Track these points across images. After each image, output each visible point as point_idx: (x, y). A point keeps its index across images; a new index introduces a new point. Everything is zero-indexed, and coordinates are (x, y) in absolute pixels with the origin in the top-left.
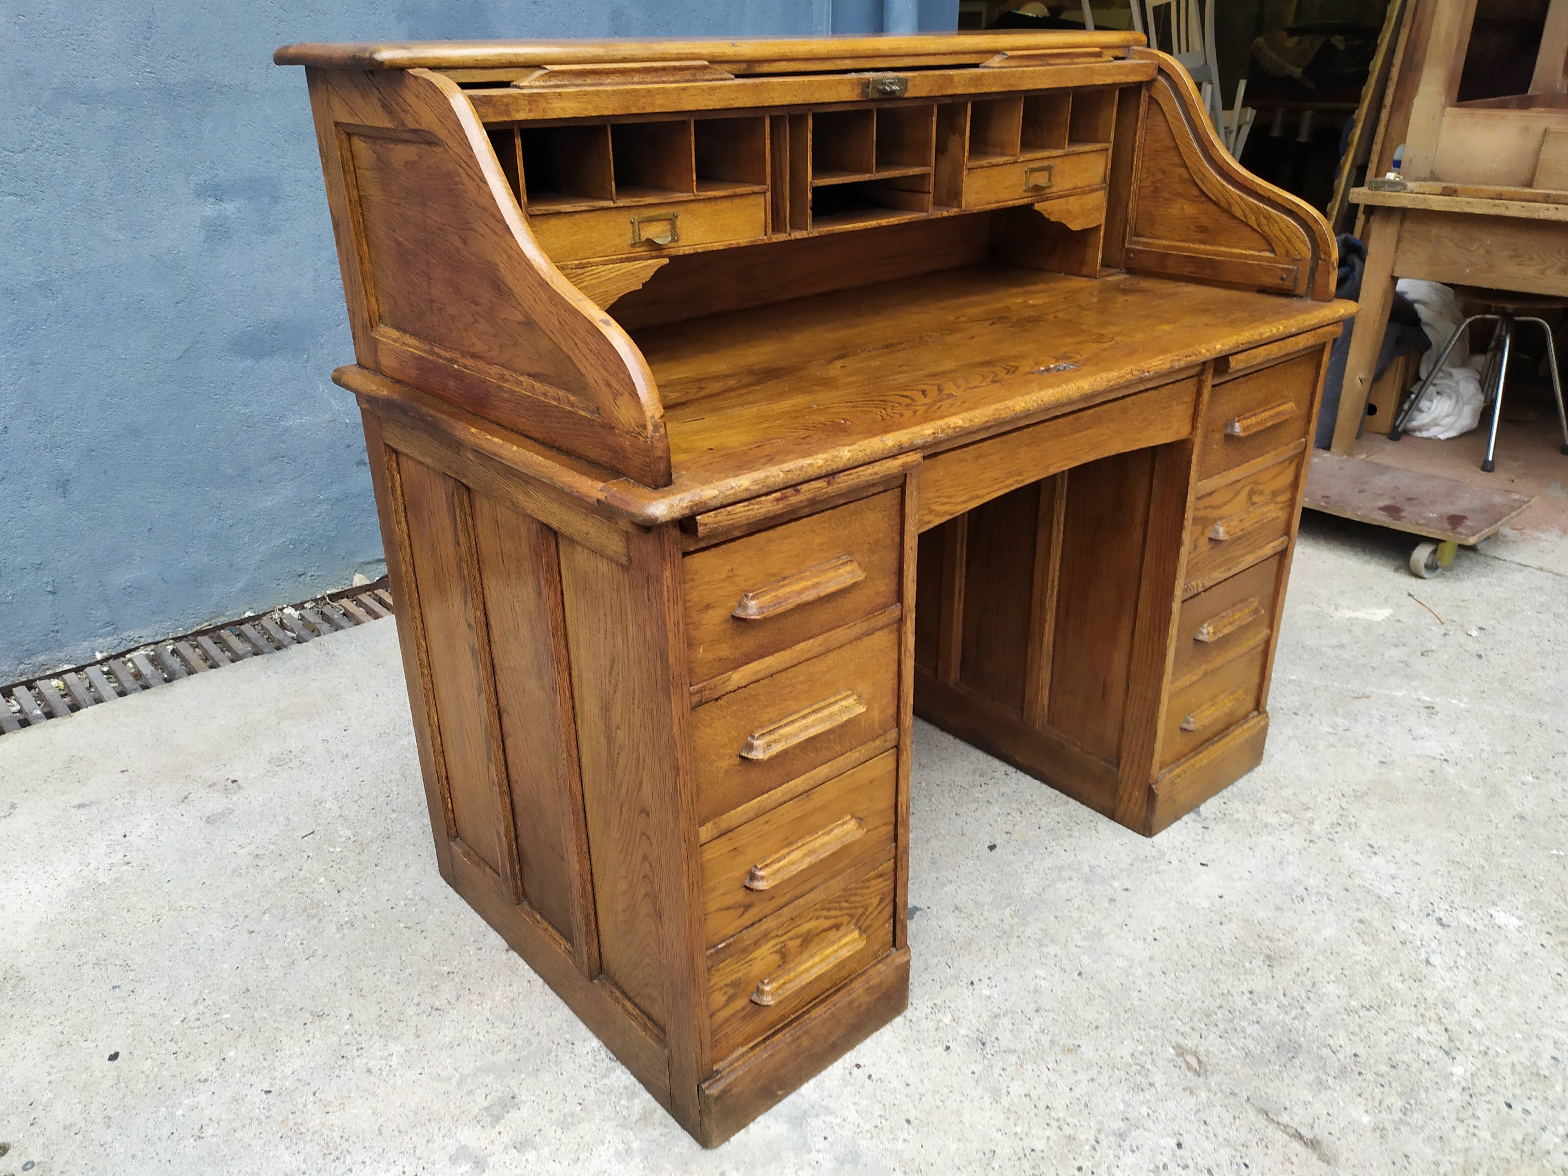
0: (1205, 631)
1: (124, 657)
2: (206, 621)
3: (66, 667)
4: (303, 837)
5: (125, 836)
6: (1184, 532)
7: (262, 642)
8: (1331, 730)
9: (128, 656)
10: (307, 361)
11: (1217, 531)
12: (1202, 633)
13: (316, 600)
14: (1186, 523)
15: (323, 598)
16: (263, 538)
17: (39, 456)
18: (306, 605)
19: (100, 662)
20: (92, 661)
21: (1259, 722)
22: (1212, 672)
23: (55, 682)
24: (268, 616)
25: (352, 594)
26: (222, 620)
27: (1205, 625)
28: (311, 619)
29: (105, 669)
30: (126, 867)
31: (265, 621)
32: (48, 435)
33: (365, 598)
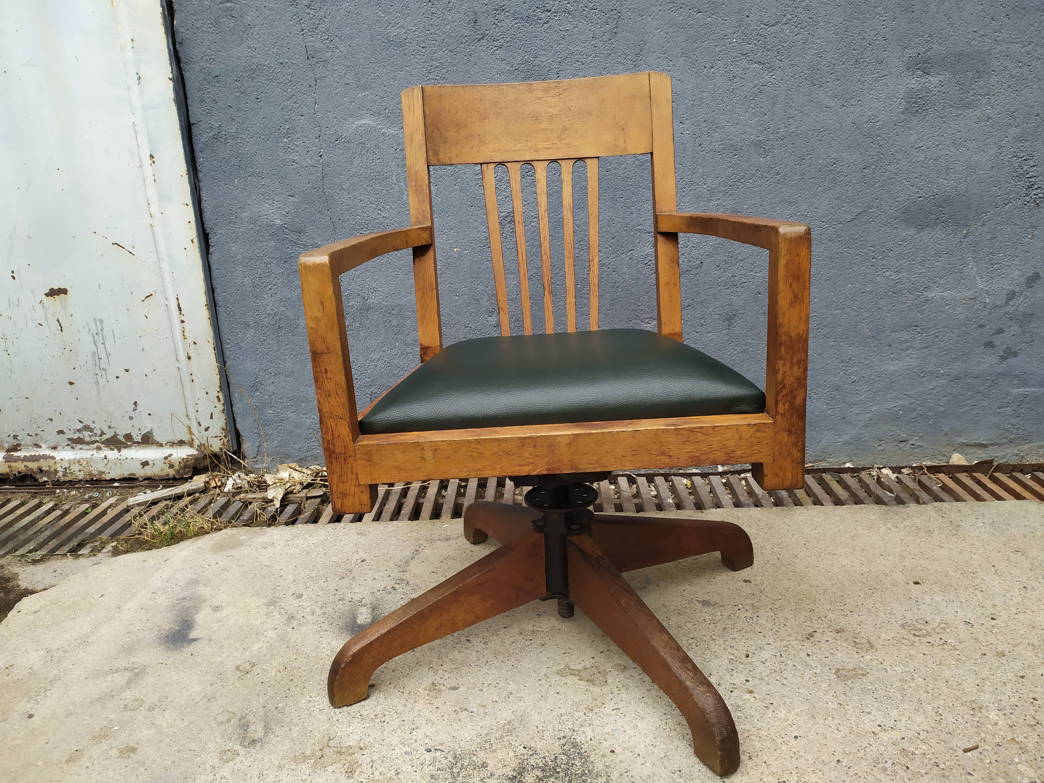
1: (740, 475)
2: (811, 462)
3: (695, 471)
4: (966, 751)
5: (747, 656)
7: (862, 494)
9: (742, 475)
10: (965, 237)
13: (911, 467)
15: (921, 468)
16: (878, 399)
17: (719, 290)
18: (903, 470)
19: (722, 474)
20: (714, 471)
23: (685, 481)
24: (867, 472)
25: (951, 471)
26: (823, 465)
28: (909, 484)
29: (724, 481)
30: (747, 696)
31: (864, 475)
32: (730, 275)
33: (963, 477)
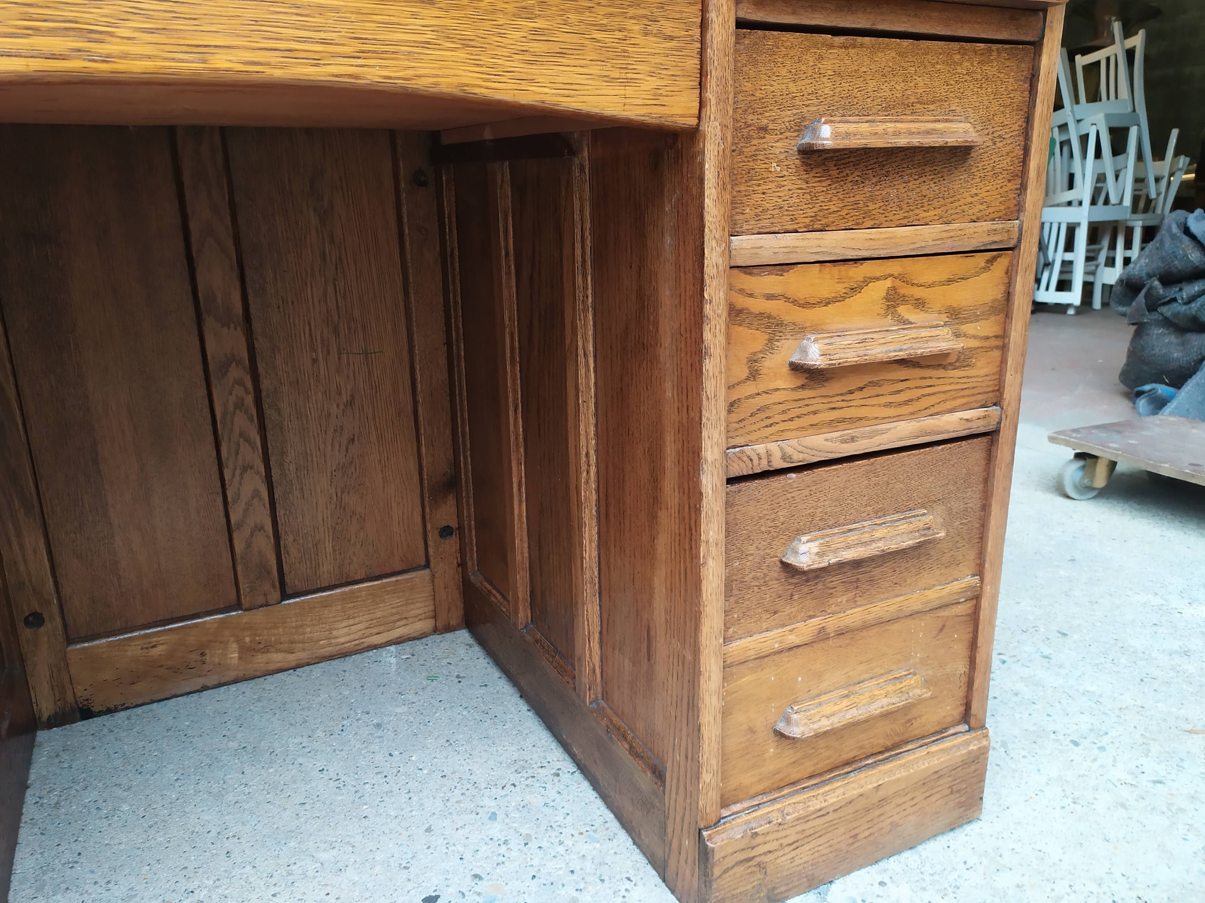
0: (803, 548)
6: (706, 328)
8: (1129, 779)
11: (804, 351)
12: (796, 552)
14: (708, 309)
21: (967, 743)
22: (840, 633)
27: (804, 538)
